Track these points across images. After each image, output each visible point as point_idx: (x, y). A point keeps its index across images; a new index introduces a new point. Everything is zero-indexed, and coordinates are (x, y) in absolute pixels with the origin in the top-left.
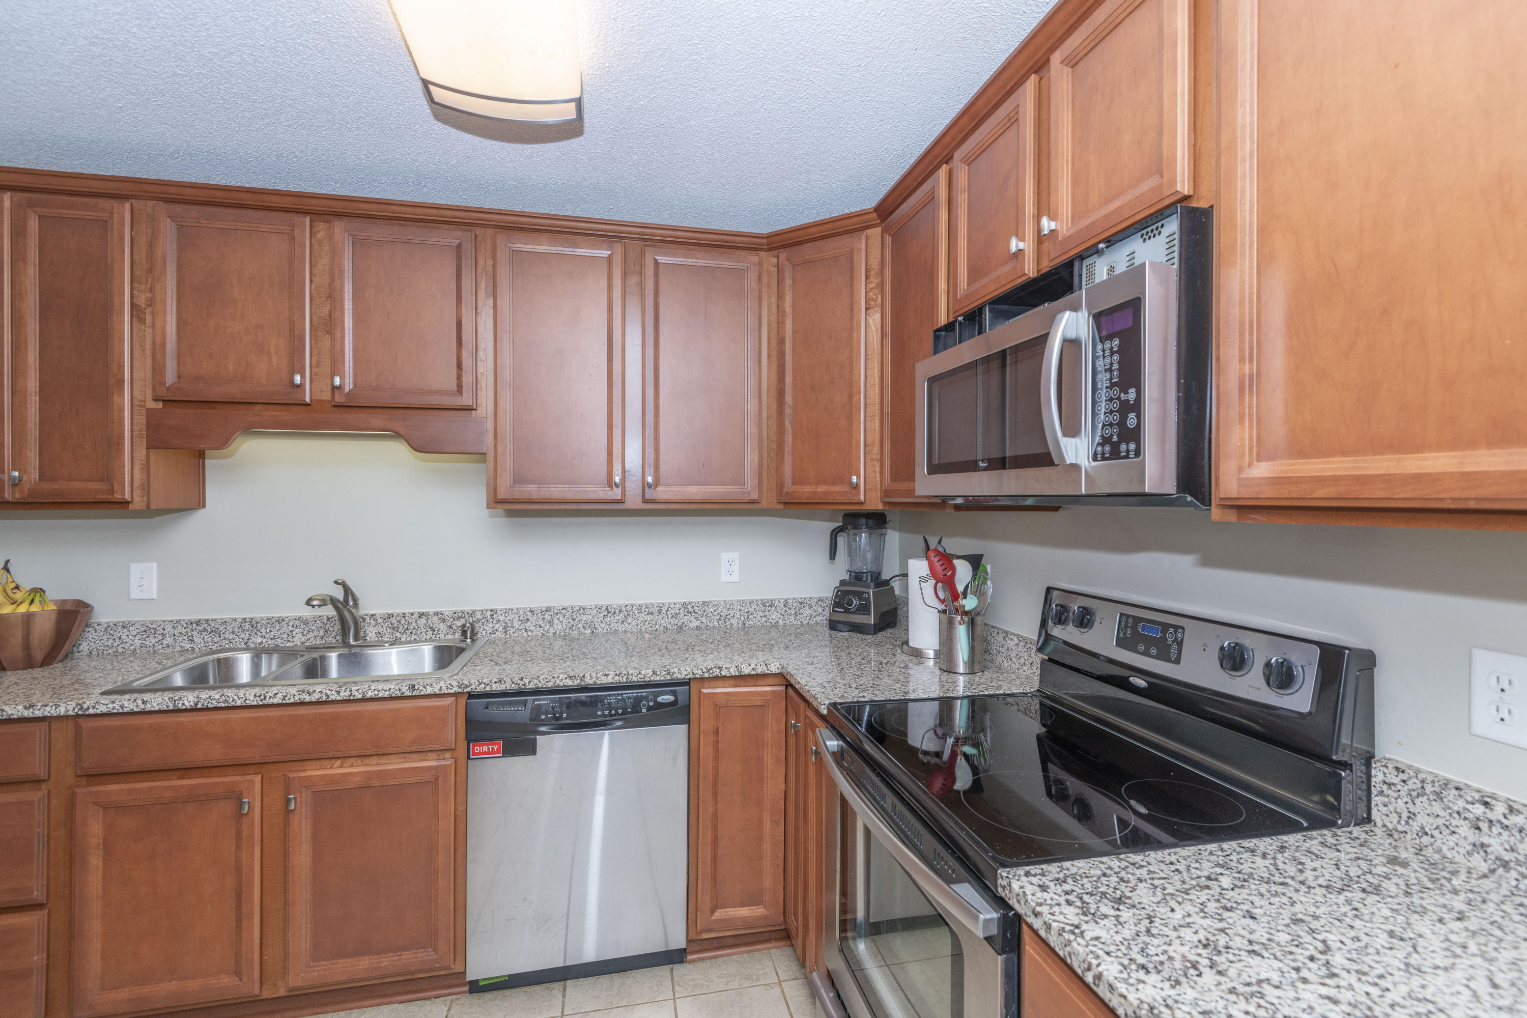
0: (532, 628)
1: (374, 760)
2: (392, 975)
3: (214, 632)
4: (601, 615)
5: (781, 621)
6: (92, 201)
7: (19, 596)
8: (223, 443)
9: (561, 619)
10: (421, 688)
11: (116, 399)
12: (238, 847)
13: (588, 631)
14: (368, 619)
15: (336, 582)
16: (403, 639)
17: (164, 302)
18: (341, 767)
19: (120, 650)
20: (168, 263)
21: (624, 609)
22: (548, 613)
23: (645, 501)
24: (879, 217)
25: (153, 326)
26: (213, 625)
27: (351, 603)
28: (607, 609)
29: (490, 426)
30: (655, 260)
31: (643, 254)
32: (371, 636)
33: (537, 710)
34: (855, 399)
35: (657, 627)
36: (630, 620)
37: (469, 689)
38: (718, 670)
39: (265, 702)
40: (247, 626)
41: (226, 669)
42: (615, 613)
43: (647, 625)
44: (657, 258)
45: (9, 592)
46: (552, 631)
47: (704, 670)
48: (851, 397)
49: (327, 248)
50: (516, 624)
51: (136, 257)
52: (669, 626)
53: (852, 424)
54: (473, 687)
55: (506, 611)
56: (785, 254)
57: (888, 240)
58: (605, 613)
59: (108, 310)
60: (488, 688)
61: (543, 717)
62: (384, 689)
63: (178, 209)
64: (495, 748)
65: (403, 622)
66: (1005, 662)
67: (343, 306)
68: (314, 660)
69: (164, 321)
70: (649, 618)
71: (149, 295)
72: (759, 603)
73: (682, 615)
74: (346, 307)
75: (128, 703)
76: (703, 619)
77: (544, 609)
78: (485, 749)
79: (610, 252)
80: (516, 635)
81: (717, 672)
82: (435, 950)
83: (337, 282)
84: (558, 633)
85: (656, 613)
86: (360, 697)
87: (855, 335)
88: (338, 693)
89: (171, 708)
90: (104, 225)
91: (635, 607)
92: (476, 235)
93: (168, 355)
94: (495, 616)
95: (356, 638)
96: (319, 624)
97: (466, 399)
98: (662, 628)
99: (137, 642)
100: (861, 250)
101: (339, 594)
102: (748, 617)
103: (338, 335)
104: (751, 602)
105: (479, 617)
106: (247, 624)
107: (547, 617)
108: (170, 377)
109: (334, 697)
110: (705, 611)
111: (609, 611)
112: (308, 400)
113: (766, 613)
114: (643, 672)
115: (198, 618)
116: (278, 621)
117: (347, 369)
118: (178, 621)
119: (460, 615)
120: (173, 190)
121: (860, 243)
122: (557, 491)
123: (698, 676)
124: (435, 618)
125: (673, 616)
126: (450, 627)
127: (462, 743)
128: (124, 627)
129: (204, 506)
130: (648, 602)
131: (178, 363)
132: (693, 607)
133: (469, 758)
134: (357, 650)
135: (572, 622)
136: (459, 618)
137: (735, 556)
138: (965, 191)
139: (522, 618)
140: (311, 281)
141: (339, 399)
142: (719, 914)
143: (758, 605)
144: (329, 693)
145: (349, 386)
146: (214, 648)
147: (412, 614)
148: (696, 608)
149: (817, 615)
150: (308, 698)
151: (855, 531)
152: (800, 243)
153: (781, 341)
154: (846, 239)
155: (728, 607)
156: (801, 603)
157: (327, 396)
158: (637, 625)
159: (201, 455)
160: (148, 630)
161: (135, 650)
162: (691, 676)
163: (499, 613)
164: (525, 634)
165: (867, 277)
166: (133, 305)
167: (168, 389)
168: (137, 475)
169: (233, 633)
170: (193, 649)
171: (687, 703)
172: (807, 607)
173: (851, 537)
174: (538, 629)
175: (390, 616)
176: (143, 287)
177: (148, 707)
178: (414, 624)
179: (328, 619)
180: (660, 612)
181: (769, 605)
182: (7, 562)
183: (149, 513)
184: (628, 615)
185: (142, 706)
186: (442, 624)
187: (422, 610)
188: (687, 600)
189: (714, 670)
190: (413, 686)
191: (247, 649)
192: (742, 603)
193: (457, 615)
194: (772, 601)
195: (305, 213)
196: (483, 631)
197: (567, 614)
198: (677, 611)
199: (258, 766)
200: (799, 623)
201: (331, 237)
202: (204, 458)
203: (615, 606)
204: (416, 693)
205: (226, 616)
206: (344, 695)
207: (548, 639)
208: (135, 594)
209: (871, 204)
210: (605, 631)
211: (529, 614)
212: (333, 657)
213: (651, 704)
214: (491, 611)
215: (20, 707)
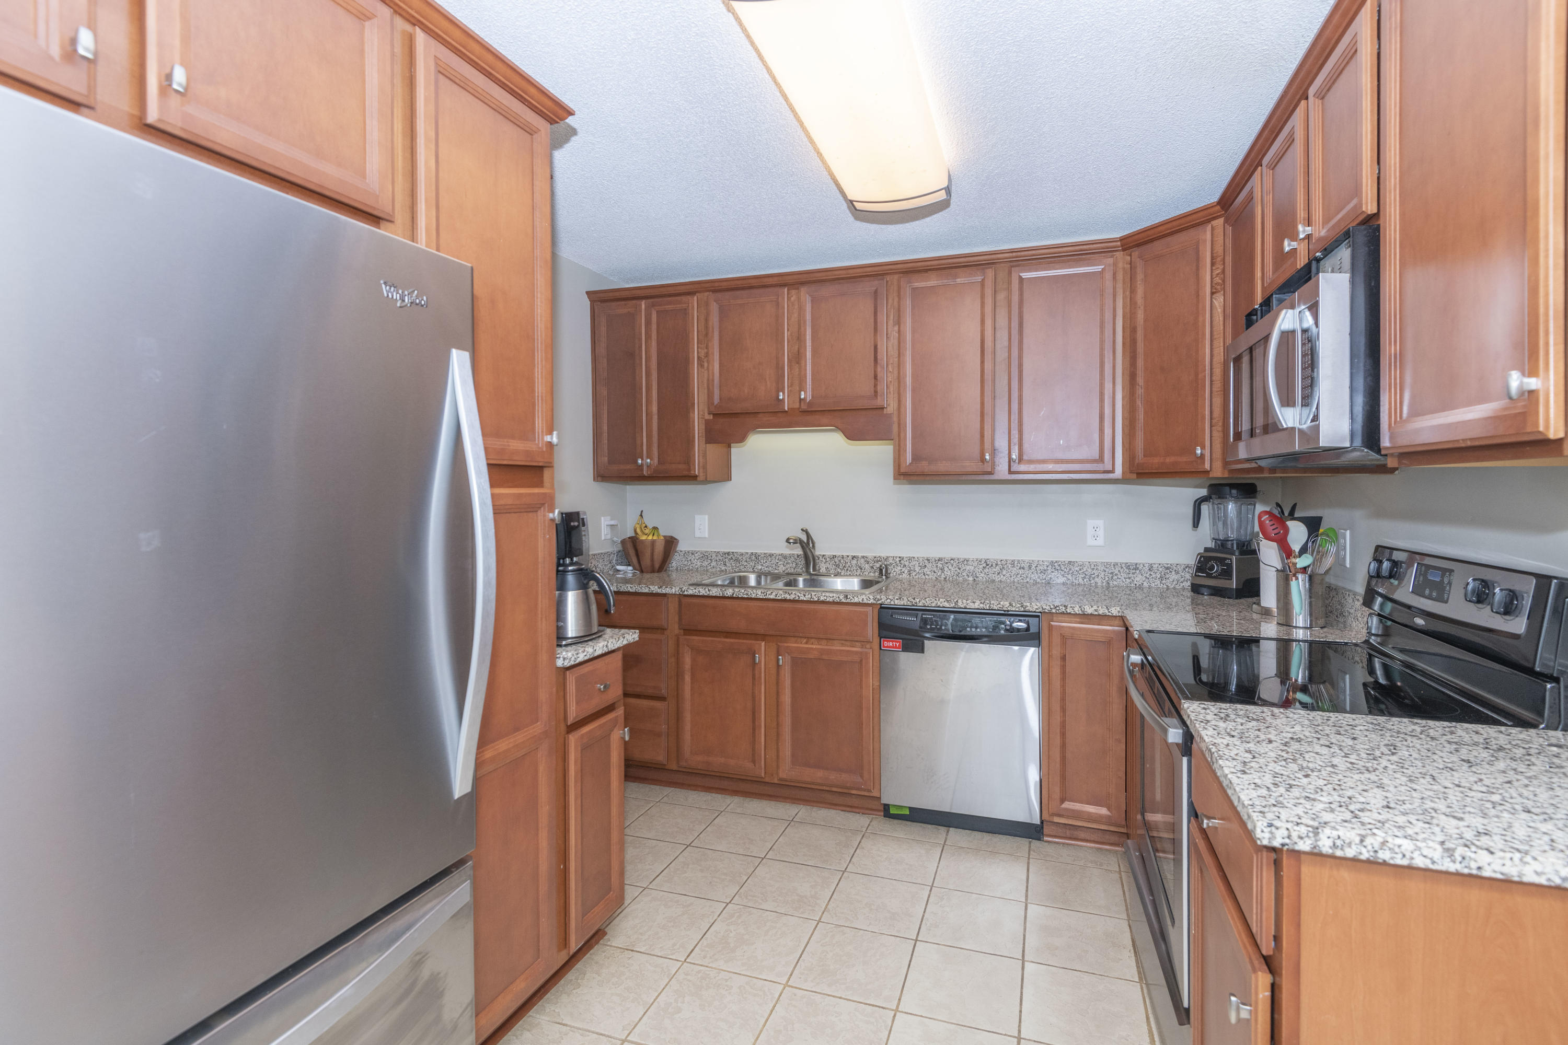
0: (928, 573)
1: (824, 642)
2: (837, 787)
3: (737, 560)
4: (981, 566)
5: (1145, 584)
6: (679, 298)
7: (647, 531)
8: (742, 439)
9: (950, 568)
10: (851, 598)
11: (691, 415)
12: (753, 684)
13: (971, 579)
14: (821, 558)
15: (802, 530)
16: (842, 574)
17: (713, 354)
18: (806, 643)
19: (691, 568)
20: (715, 330)
21: (999, 563)
22: (940, 562)
23: (1010, 472)
24: (1222, 208)
25: (708, 369)
26: (736, 556)
27: (811, 545)
28: (986, 562)
29: (895, 419)
30: (1020, 277)
31: (1010, 273)
32: (823, 570)
33: (925, 621)
34: (1200, 376)
35: (1028, 580)
36: (1004, 572)
37: (880, 602)
38: (1064, 608)
39: (767, 597)
40: (753, 558)
41: (743, 581)
42: (992, 566)
43: (1019, 578)
44: (1021, 274)
45: (643, 528)
46: (943, 576)
47: (1052, 607)
48: (1197, 374)
49: (796, 306)
50: (917, 569)
51: (700, 328)
52: (1038, 580)
53: (1197, 400)
54: (883, 600)
55: (910, 559)
56: (1137, 253)
57: (1229, 229)
58: (985, 565)
59: (687, 361)
60: (892, 603)
61: (929, 627)
62: (830, 597)
63: (719, 295)
64: (898, 644)
65: (842, 561)
66: (1354, 623)
67: (805, 344)
68: (791, 580)
69: (713, 366)
70: (1021, 571)
71: (706, 350)
72: (1123, 565)
73: (1049, 572)
74: (808, 344)
75: (703, 591)
76: (1070, 577)
77: (937, 559)
78: (891, 644)
79: (983, 277)
80: (917, 577)
81: (1063, 609)
82: (862, 777)
83: (802, 329)
84: (948, 578)
85: (1026, 568)
86: (816, 599)
87: (1201, 319)
88: (805, 595)
89: (721, 595)
90: (685, 312)
91: (1009, 562)
92: (887, 282)
93: (715, 386)
94: (902, 562)
95: (814, 569)
96: (793, 559)
97: (879, 402)
98: (1032, 581)
99: (699, 564)
100: (1205, 241)
101: (804, 538)
102: (1112, 577)
103: (803, 364)
104: (1115, 565)
105: (891, 561)
106: (753, 556)
107: (940, 565)
108: (716, 400)
109: (802, 598)
110: (1070, 569)
111: (987, 564)
112: (786, 409)
113: (1130, 575)
114: (1002, 603)
115: (728, 551)
116: (770, 555)
117: (808, 386)
118: (718, 552)
119: (878, 559)
120: (716, 284)
121: (1206, 234)
122: (942, 467)
123: (1047, 611)
124: (862, 560)
125: (1041, 572)
126: (872, 567)
127: (876, 640)
128: (692, 554)
129: (731, 480)
130: (1020, 559)
131: (720, 390)
132: (1059, 565)
133: (881, 649)
134: (815, 577)
135: (959, 571)
136: (878, 561)
137: (1100, 523)
138: (1270, 193)
139: (921, 564)
140: (788, 330)
141: (804, 407)
142: (1067, 805)
143: (1122, 568)
144: (799, 595)
145: (809, 398)
146: (736, 570)
147: (848, 556)
148: (1062, 566)
149: (1184, 580)
150: (788, 597)
151: (1219, 501)
152: (1152, 241)
153: (1134, 330)
154: (1192, 232)
155: (1093, 567)
156: (1167, 568)
157: (797, 406)
158: (1011, 577)
159: (729, 447)
160: (705, 556)
161: (698, 568)
162: (1040, 610)
163: (905, 559)
164: (923, 577)
165: (1213, 264)
166: (698, 358)
167: (715, 407)
168: (701, 460)
169: (746, 561)
170: (726, 570)
171: (1038, 631)
172: (1173, 572)
173: (1216, 506)
174: (933, 573)
175: (834, 557)
176: (703, 346)
177: (711, 593)
178: (849, 564)
179: (798, 556)
180: (1030, 567)
181: (1135, 568)
182: (642, 511)
183: (706, 481)
184: (1003, 568)
185: (708, 593)
186: (866, 565)
187: (854, 555)
188: (1054, 560)
189: (1061, 607)
190: (847, 596)
191: (754, 572)
192: (1107, 565)
193: (877, 560)
194: (1136, 564)
195: (784, 285)
196: (894, 571)
197: (955, 564)
198: (1046, 568)
199: (763, 637)
200: (1165, 587)
201: (799, 299)
202: (730, 448)
203: (992, 560)
204: (848, 601)
205: (743, 551)
206: (807, 597)
207: (940, 582)
208: (698, 534)
209: (1215, 198)
210: (984, 580)
211: (926, 561)
212: (801, 579)
213: (1008, 628)
214: (900, 557)
215: (656, 587)
